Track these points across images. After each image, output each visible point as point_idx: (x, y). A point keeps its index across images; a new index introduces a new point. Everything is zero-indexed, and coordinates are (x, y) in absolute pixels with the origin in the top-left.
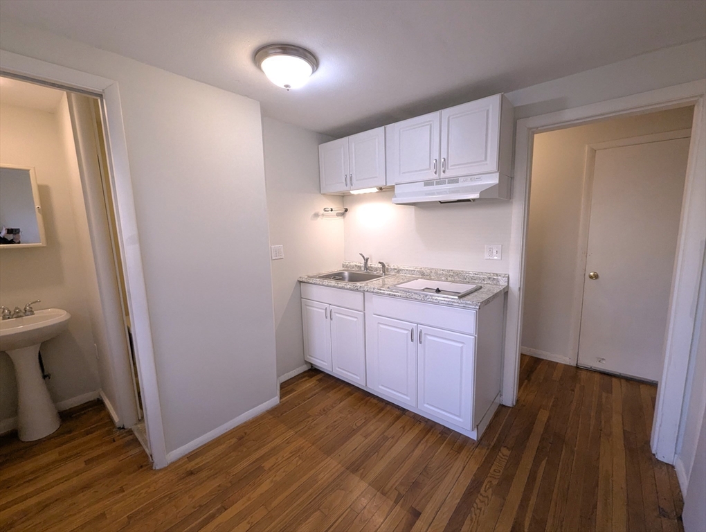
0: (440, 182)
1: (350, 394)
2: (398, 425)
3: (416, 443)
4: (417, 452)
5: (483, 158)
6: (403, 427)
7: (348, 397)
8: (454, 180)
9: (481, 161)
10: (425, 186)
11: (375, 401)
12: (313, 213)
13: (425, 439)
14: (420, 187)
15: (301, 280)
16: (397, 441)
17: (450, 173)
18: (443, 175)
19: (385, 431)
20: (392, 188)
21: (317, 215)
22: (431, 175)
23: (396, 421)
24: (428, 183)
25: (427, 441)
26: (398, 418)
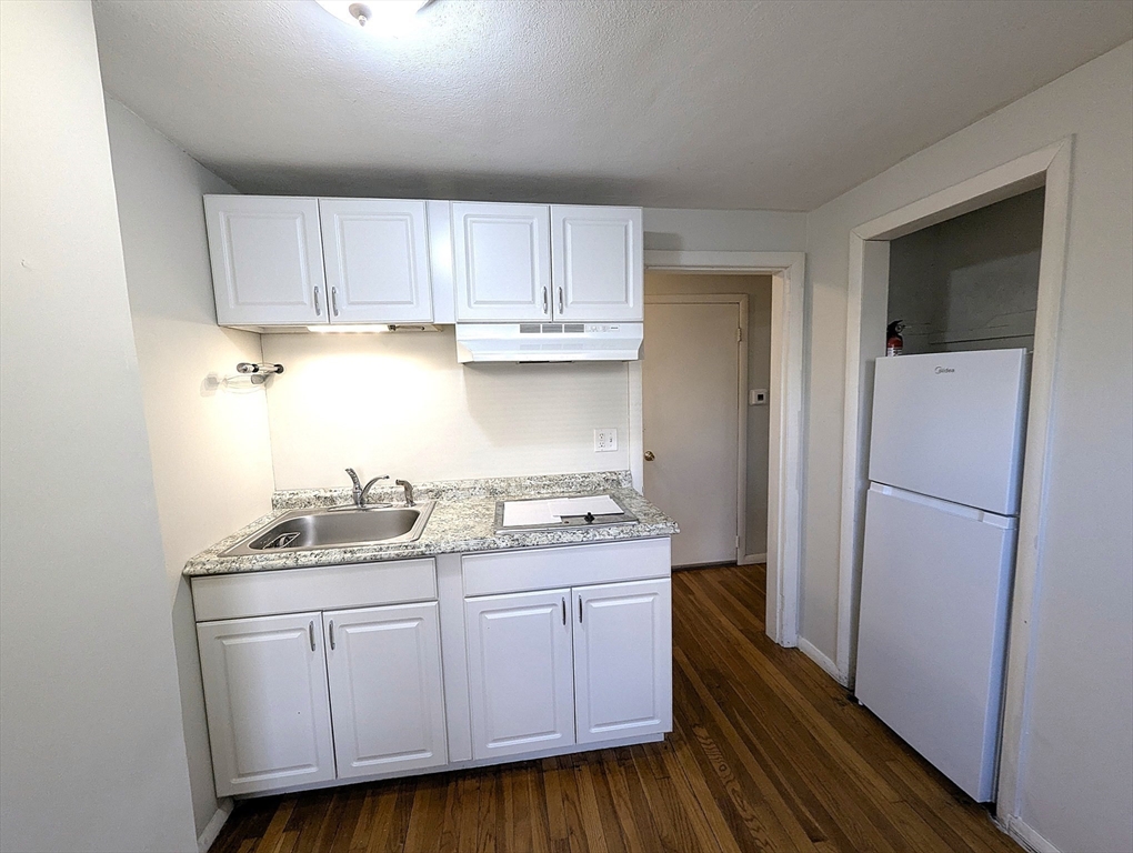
0: (553, 327)
1: (404, 806)
2: (554, 799)
3: (610, 813)
4: (628, 825)
5: (624, 299)
6: (566, 797)
7: (408, 814)
8: (577, 327)
9: (618, 303)
10: (521, 331)
11: (470, 784)
12: (205, 377)
13: (614, 794)
14: (514, 332)
15: (189, 570)
16: (584, 834)
17: (570, 315)
18: (558, 317)
19: (547, 829)
20: (448, 330)
21: (212, 382)
22: (537, 314)
23: (543, 795)
24: (527, 328)
25: (619, 793)
26: (540, 785)
